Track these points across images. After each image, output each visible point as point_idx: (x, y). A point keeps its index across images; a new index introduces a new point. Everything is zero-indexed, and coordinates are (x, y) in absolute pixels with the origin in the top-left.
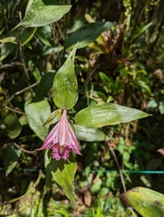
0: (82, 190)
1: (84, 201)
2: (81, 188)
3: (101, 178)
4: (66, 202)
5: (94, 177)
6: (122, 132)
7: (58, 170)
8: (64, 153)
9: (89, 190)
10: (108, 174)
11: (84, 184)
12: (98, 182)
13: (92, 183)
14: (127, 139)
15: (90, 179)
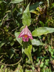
2: (36, 65)
3: (43, 62)
4: (31, 70)
5: (41, 62)
6: (50, 43)
7: (26, 48)
8: (27, 39)
9: (39, 66)
10: (46, 60)
11: (37, 64)
12: (42, 64)
13: (40, 64)
14: (52, 46)
15: (39, 62)
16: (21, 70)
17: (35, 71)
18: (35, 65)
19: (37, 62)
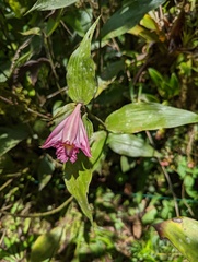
0: (131, 218)
1: (132, 232)
2: (130, 215)
3: (156, 206)
4: (112, 229)
5: (147, 205)
6: (183, 149)
9: (140, 219)
10: (165, 203)
11: (133, 211)
12: (152, 211)
13: (145, 212)
14: (189, 159)
15: (142, 206)
16: (78, 225)
17: (124, 232)
18: (126, 214)
19: (135, 205)
